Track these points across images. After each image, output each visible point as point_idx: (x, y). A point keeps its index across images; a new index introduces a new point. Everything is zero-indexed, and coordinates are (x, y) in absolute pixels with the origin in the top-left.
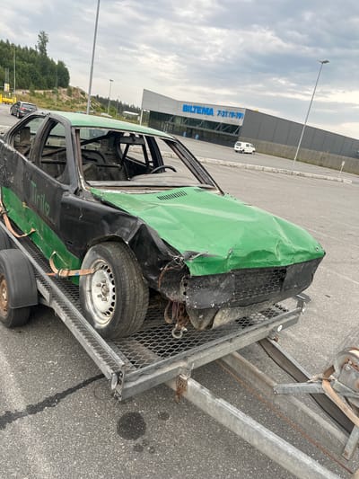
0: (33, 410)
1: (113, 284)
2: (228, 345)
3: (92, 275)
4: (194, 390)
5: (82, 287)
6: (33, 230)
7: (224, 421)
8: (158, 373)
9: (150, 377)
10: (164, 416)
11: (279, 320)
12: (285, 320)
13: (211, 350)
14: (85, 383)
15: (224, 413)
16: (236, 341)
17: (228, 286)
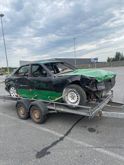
1: (76, 93)
2: (104, 103)
4: (104, 113)
6: (36, 96)
8: (96, 111)
10: (97, 126)
11: (110, 97)
12: (111, 97)
13: (102, 105)
15: (114, 115)
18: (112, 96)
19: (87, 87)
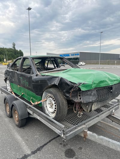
0: (33, 153)
1: (54, 101)
2: (97, 118)
3: (46, 101)
4: (90, 135)
5: (43, 106)
6: (23, 94)
7: (104, 144)
8: (76, 130)
9: (74, 131)
10: (81, 148)
11: (113, 108)
12: (115, 108)
13: (93, 120)
14: (50, 141)
15: (104, 141)
16: (100, 116)
17: (94, 94)
18: (117, 107)
19: (68, 95)
